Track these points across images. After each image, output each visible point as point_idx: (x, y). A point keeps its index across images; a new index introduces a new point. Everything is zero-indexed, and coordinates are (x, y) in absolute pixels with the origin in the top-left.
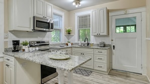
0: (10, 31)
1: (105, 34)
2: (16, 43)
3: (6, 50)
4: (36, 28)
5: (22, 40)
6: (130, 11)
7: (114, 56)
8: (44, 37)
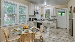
0: (29, 15)
1: (55, 16)
2: (30, 19)
3: (28, 21)
4: (35, 14)
5: (32, 18)
6: (63, 9)
7: (58, 23)
8: (35, 17)
